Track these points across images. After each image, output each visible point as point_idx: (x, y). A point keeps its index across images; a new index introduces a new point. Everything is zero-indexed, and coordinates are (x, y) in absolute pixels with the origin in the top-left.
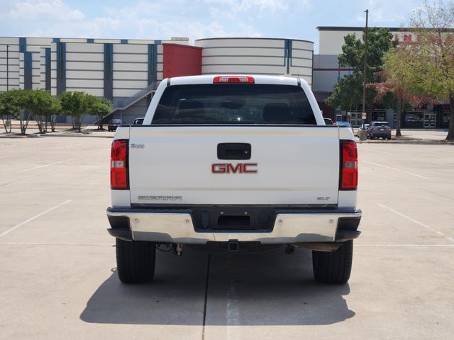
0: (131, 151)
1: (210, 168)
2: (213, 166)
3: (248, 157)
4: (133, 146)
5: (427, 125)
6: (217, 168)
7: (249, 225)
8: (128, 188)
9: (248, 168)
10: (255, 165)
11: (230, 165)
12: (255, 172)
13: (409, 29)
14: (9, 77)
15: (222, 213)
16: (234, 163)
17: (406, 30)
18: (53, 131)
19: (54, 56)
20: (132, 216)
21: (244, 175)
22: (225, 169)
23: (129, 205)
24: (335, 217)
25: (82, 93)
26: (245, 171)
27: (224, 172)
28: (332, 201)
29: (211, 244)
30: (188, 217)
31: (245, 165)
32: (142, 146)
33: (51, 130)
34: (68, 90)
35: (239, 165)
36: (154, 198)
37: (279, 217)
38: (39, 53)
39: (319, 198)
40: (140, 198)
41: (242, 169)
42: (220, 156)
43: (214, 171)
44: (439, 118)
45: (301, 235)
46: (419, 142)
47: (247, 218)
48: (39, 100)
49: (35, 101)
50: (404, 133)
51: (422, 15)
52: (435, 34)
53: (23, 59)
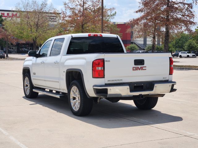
0: (105, 63)
1: (132, 69)
2: (133, 68)
3: (143, 64)
4: (106, 61)
5: (13, 52)
6: (134, 69)
7: (143, 89)
8: (104, 77)
9: (144, 68)
10: (146, 67)
11: (138, 67)
12: (146, 69)
13: (15, 11)
15: (135, 85)
16: (139, 66)
17: (13, 11)
20: (109, 88)
21: (142, 71)
22: (137, 69)
23: (104, 84)
24: (171, 84)
26: (143, 69)
27: (136, 70)
28: (167, 79)
30: (128, 87)
31: (143, 67)
32: (109, 61)
35: (141, 67)
36: (113, 81)
39: (164, 78)
40: (108, 81)
41: (142, 68)
42: (135, 64)
43: (133, 70)
44: (18, 49)
46: (17, 59)
47: (142, 86)
50: (10, 55)
51: (20, 5)
52: (15, 13)
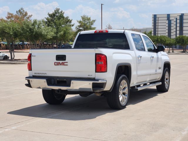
1: (54, 64)
2: (55, 63)
3: (65, 60)
7: (66, 84)
8: (31, 70)
9: (65, 64)
10: (67, 62)
12: (67, 65)
14: (158, 30)
15: (58, 79)
16: (61, 62)
18: (173, 52)
19: (178, 21)
20: (30, 79)
22: (58, 64)
23: (32, 76)
24: (91, 82)
25: (185, 36)
26: (64, 65)
27: (58, 65)
28: (93, 77)
29: (53, 90)
30: (45, 80)
31: (64, 63)
32: (35, 56)
33: (172, 52)
34: (184, 35)
35: (62, 63)
36: (39, 73)
37: (72, 81)
38: (173, 20)
39: (89, 75)
40: (35, 73)
41: (63, 64)
42: (57, 59)
45: (80, 89)
47: (65, 81)
48: (161, 39)
49: (159, 40)
53: (168, 23)
